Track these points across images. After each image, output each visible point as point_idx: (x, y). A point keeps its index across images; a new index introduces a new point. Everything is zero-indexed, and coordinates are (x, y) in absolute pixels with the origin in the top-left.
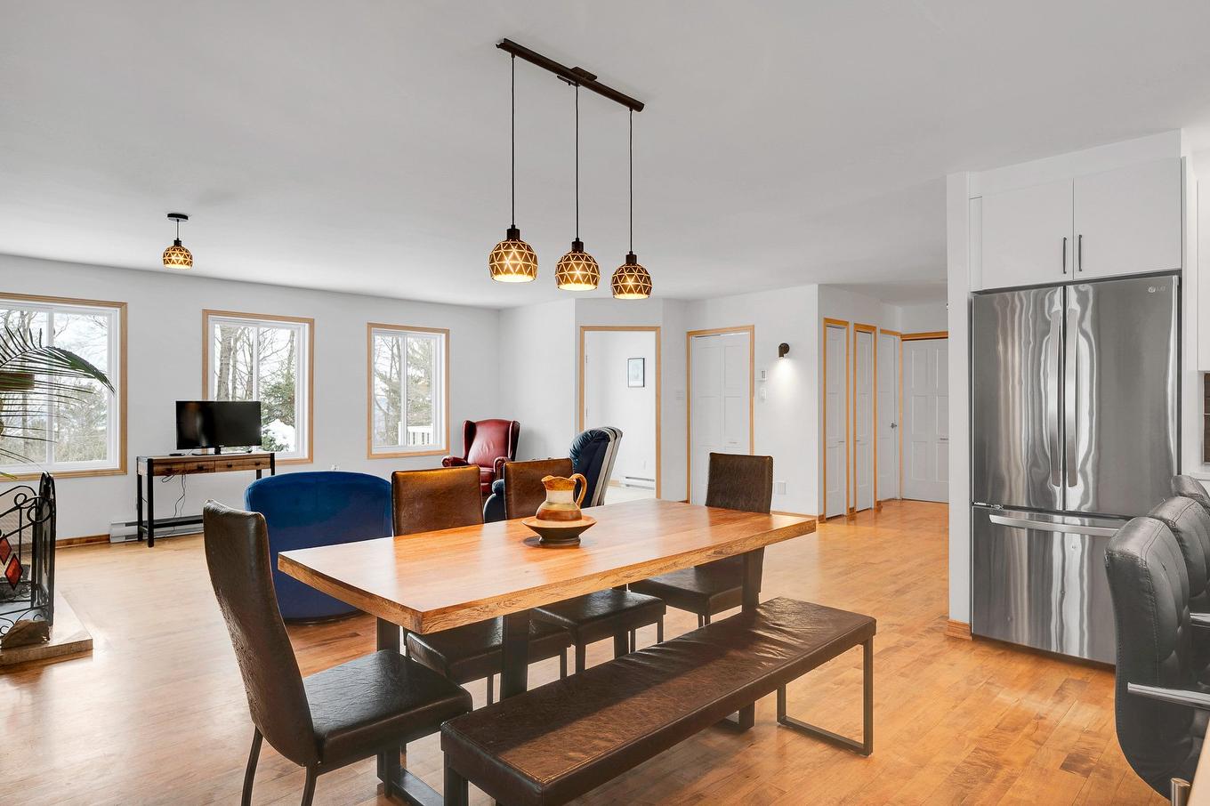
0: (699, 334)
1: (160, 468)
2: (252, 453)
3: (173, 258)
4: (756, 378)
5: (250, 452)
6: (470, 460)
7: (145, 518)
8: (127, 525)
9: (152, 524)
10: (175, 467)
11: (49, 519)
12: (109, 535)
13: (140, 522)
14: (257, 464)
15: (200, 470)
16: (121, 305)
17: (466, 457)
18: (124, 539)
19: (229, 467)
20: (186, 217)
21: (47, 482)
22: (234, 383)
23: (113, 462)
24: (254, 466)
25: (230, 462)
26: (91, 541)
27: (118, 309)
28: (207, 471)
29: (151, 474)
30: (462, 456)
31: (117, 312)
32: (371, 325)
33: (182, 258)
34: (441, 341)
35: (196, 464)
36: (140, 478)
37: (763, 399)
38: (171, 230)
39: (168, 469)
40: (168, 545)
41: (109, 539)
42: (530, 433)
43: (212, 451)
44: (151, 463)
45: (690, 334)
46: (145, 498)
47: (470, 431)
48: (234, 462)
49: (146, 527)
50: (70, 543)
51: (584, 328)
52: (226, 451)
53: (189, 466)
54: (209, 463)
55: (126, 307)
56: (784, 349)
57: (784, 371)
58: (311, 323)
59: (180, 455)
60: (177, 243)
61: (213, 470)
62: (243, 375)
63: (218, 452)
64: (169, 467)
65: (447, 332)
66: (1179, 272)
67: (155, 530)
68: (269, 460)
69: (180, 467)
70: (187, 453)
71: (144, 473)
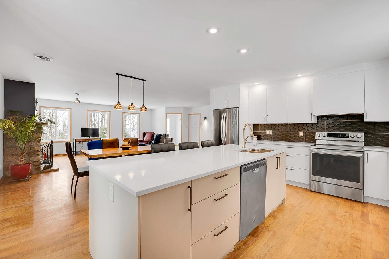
0: (191, 115)
1: (77, 141)
2: (97, 138)
3: (76, 102)
4: (201, 124)
6: (144, 140)
9: (76, 152)
10: (80, 141)
11: (52, 148)
20: (79, 94)
21: (52, 142)
25: (92, 140)
31: (69, 110)
32: (123, 113)
35: (85, 140)
36: (74, 142)
37: (202, 128)
38: (76, 97)
40: (79, 156)
43: (89, 137)
44: (75, 140)
45: (189, 115)
47: (144, 134)
50: (56, 155)
51: (167, 114)
52: (92, 138)
53: (83, 140)
55: (71, 109)
56: (205, 118)
57: (206, 122)
58: (110, 112)
60: (77, 99)
63: (90, 138)
65: (140, 114)
66: (239, 108)
68: (100, 139)
69: (81, 140)
70: (83, 138)
71: (74, 141)
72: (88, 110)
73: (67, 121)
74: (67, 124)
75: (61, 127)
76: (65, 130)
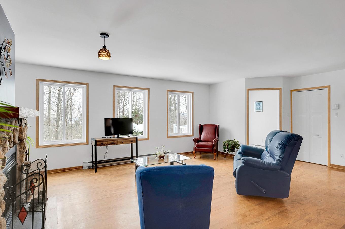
0: (296, 91)
1: (99, 143)
2: (130, 137)
3: (102, 54)
4: (331, 108)
5: (129, 136)
6: (202, 139)
7: (94, 160)
8: (89, 163)
9: (96, 162)
10: (104, 143)
11: (42, 184)
12: (83, 166)
13: (92, 162)
14: (132, 141)
15: (113, 144)
16: (87, 84)
17: (200, 138)
18: (87, 168)
19: (122, 143)
20: (108, 35)
22: (119, 111)
23: (84, 140)
24: (131, 142)
25: (122, 141)
26: (77, 168)
27: (86, 86)
28: (115, 144)
29: (96, 145)
30: (198, 137)
32: (168, 91)
33: (106, 54)
34: (190, 96)
35: (111, 142)
36: (92, 146)
39: (102, 144)
40: (102, 172)
41: (82, 168)
42: (223, 129)
43: (116, 136)
45: (292, 91)
46: (94, 153)
47: (201, 128)
48: (124, 141)
49: (94, 164)
52: (122, 136)
53: (109, 142)
54: (116, 141)
55: (88, 85)
58: (148, 90)
59: (106, 138)
60: (104, 47)
61: (116, 144)
62: (121, 109)
63: (118, 137)
64: (102, 143)
65: (193, 93)
67: (97, 165)
68: (136, 140)
69: (106, 142)
70: (108, 137)
71: (94, 145)
72: (115, 87)
73: (81, 109)
74: (81, 112)
75: (76, 115)
76: (80, 119)
